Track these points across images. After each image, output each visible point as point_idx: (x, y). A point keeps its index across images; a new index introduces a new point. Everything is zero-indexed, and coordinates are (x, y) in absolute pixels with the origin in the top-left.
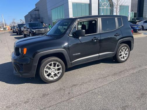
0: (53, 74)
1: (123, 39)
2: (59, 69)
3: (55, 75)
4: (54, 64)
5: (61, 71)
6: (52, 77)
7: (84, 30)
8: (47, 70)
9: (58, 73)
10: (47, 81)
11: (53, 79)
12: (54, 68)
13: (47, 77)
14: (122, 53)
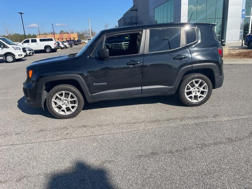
0: (64, 107)
1: (193, 65)
2: (74, 102)
3: (68, 109)
4: (66, 94)
5: (76, 105)
6: (63, 111)
8: (57, 101)
9: (73, 107)
11: (65, 114)
12: (66, 100)
13: (57, 110)
14: (192, 89)
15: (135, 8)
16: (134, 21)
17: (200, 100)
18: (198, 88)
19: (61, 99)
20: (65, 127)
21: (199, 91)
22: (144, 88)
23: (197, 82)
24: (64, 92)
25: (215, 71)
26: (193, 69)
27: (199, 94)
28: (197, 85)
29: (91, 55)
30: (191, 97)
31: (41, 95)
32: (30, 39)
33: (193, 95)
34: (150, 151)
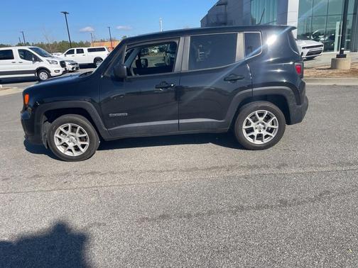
5: (87, 143)
8: (62, 137)
9: (83, 146)
11: (72, 155)
12: (73, 136)
14: (253, 125)
16: (222, 20)
18: (263, 124)
19: (66, 135)
21: (264, 128)
22: (182, 121)
23: (261, 115)
25: (288, 98)
27: (264, 133)
28: (261, 119)
30: (252, 137)
33: (256, 133)
34: (160, 212)
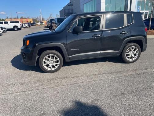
0: (51, 65)
1: (132, 38)
2: (57, 62)
3: (53, 66)
4: (52, 56)
5: (59, 64)
6: (50, 67)
7: (82, 27)
8: (46, 61)
9: (56, 65)
10: (45, 70)
11: (51, 70)
12: (52, 60)
13: (46, 67)
14: (129, 53)
15: (71, 4)
17: (134, 59)
18: (133, 52)
19: (49, 60)
20: (53, 79)
21: (133, 54)
22: (101, 52)
23: (132, 48)
24: (51, 55)
25: (143, 41)
26: (131, 40)
28: (133, 50)
29: (69, 31)
30: (128, 58)
31: (35, 57)
32: (4, 22)
33: (130, 56)
